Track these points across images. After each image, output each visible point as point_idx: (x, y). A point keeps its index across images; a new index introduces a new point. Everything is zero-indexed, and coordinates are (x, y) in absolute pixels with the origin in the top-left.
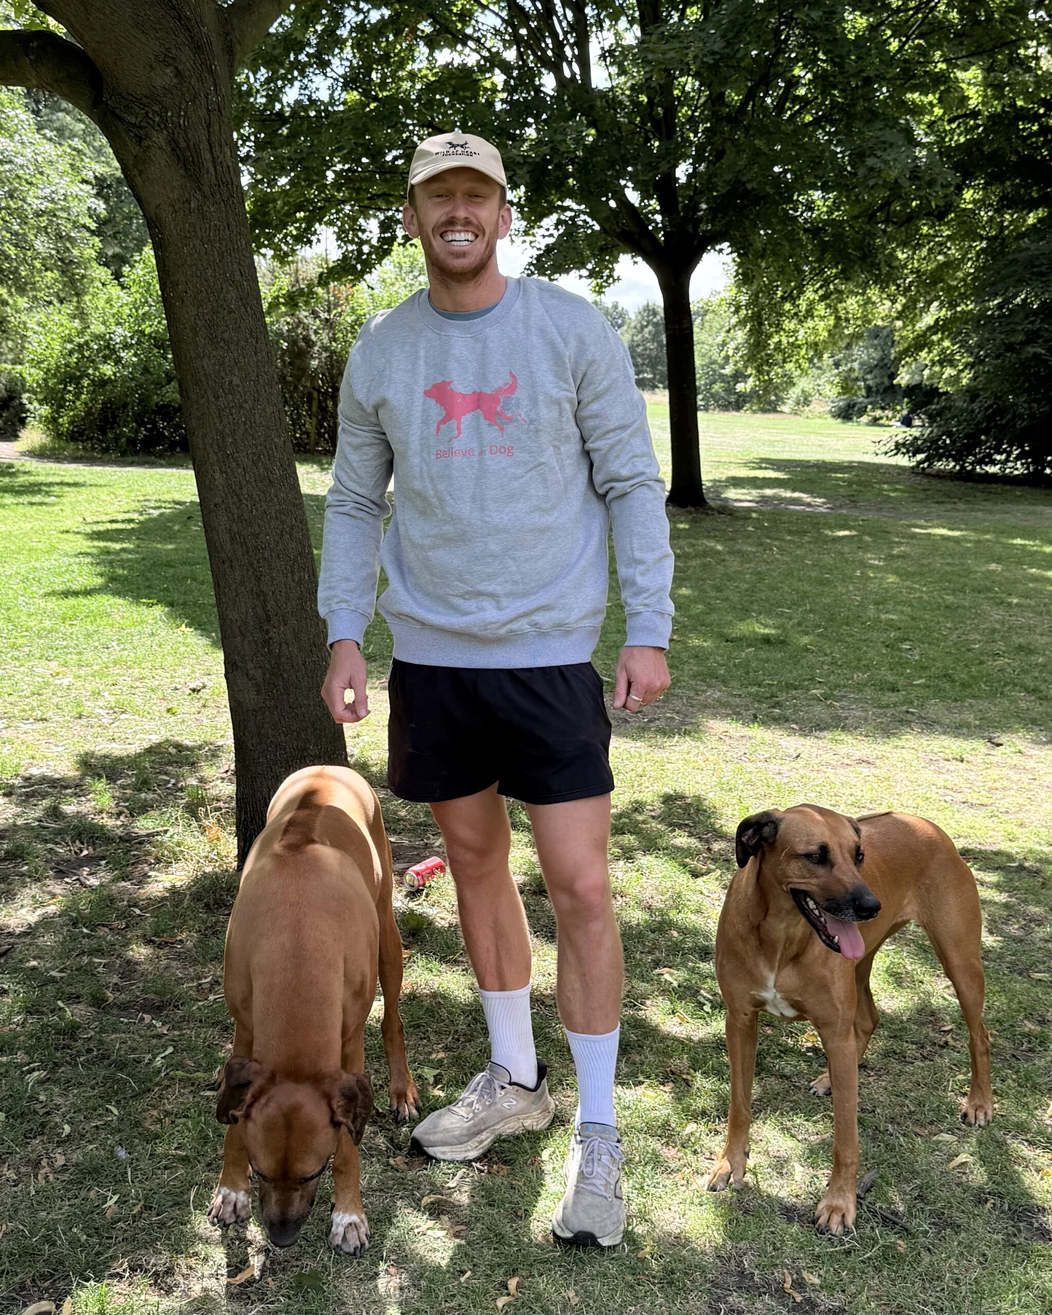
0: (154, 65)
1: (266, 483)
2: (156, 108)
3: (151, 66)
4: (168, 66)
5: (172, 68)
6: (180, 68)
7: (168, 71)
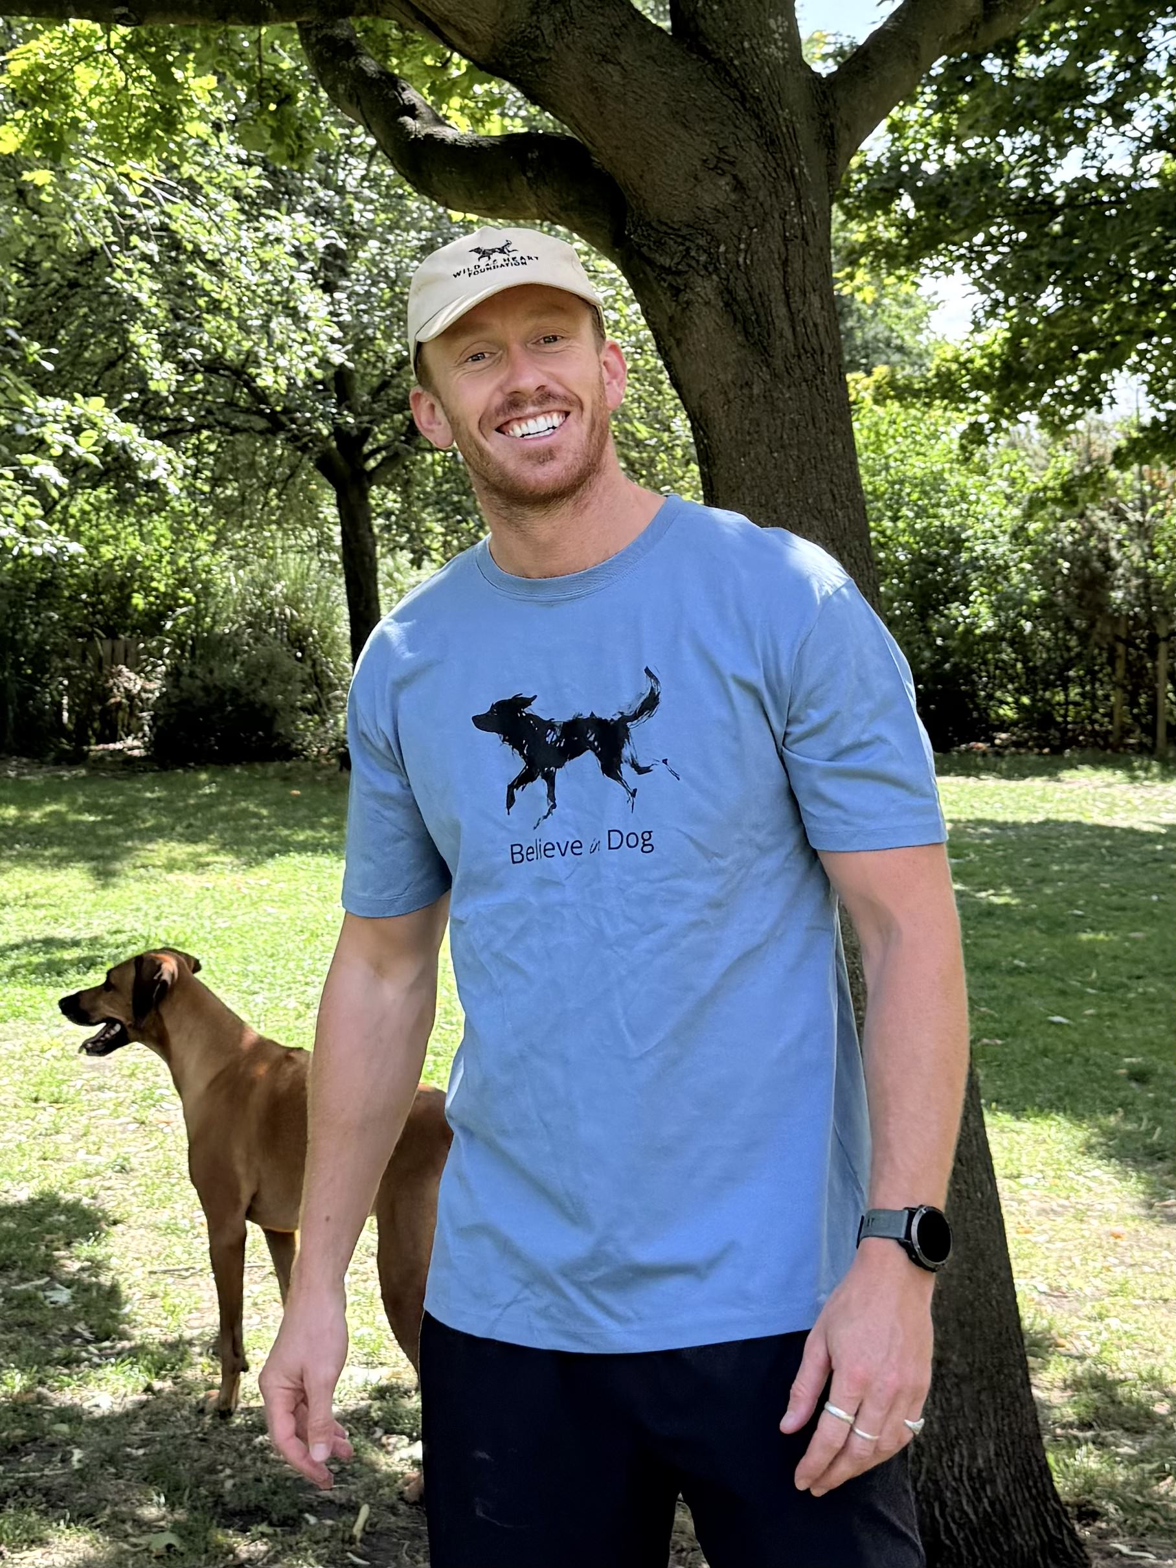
0: (701, 175)
2: (702, 242)
3: (696, 178)
4: (723, 174)
5: (728, 178)
6: (741, 176)
7: (722, 182)
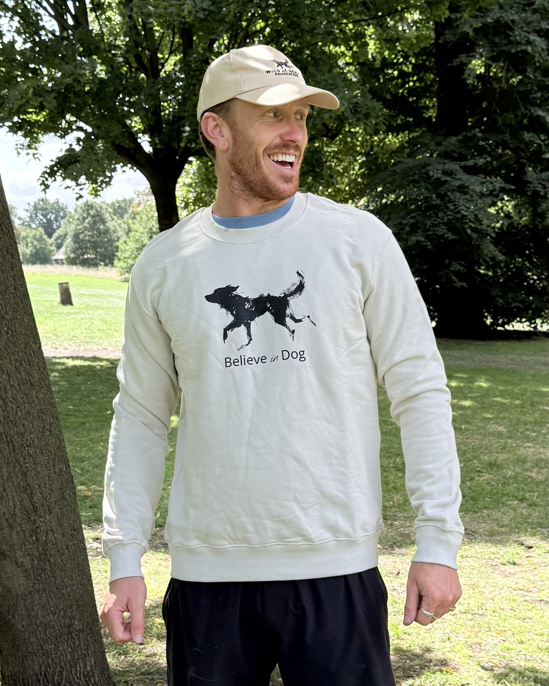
1: (28, 385)
